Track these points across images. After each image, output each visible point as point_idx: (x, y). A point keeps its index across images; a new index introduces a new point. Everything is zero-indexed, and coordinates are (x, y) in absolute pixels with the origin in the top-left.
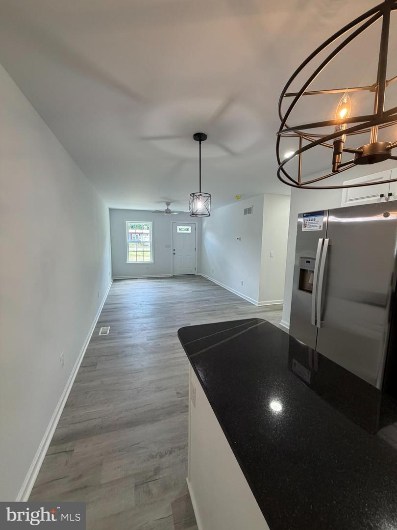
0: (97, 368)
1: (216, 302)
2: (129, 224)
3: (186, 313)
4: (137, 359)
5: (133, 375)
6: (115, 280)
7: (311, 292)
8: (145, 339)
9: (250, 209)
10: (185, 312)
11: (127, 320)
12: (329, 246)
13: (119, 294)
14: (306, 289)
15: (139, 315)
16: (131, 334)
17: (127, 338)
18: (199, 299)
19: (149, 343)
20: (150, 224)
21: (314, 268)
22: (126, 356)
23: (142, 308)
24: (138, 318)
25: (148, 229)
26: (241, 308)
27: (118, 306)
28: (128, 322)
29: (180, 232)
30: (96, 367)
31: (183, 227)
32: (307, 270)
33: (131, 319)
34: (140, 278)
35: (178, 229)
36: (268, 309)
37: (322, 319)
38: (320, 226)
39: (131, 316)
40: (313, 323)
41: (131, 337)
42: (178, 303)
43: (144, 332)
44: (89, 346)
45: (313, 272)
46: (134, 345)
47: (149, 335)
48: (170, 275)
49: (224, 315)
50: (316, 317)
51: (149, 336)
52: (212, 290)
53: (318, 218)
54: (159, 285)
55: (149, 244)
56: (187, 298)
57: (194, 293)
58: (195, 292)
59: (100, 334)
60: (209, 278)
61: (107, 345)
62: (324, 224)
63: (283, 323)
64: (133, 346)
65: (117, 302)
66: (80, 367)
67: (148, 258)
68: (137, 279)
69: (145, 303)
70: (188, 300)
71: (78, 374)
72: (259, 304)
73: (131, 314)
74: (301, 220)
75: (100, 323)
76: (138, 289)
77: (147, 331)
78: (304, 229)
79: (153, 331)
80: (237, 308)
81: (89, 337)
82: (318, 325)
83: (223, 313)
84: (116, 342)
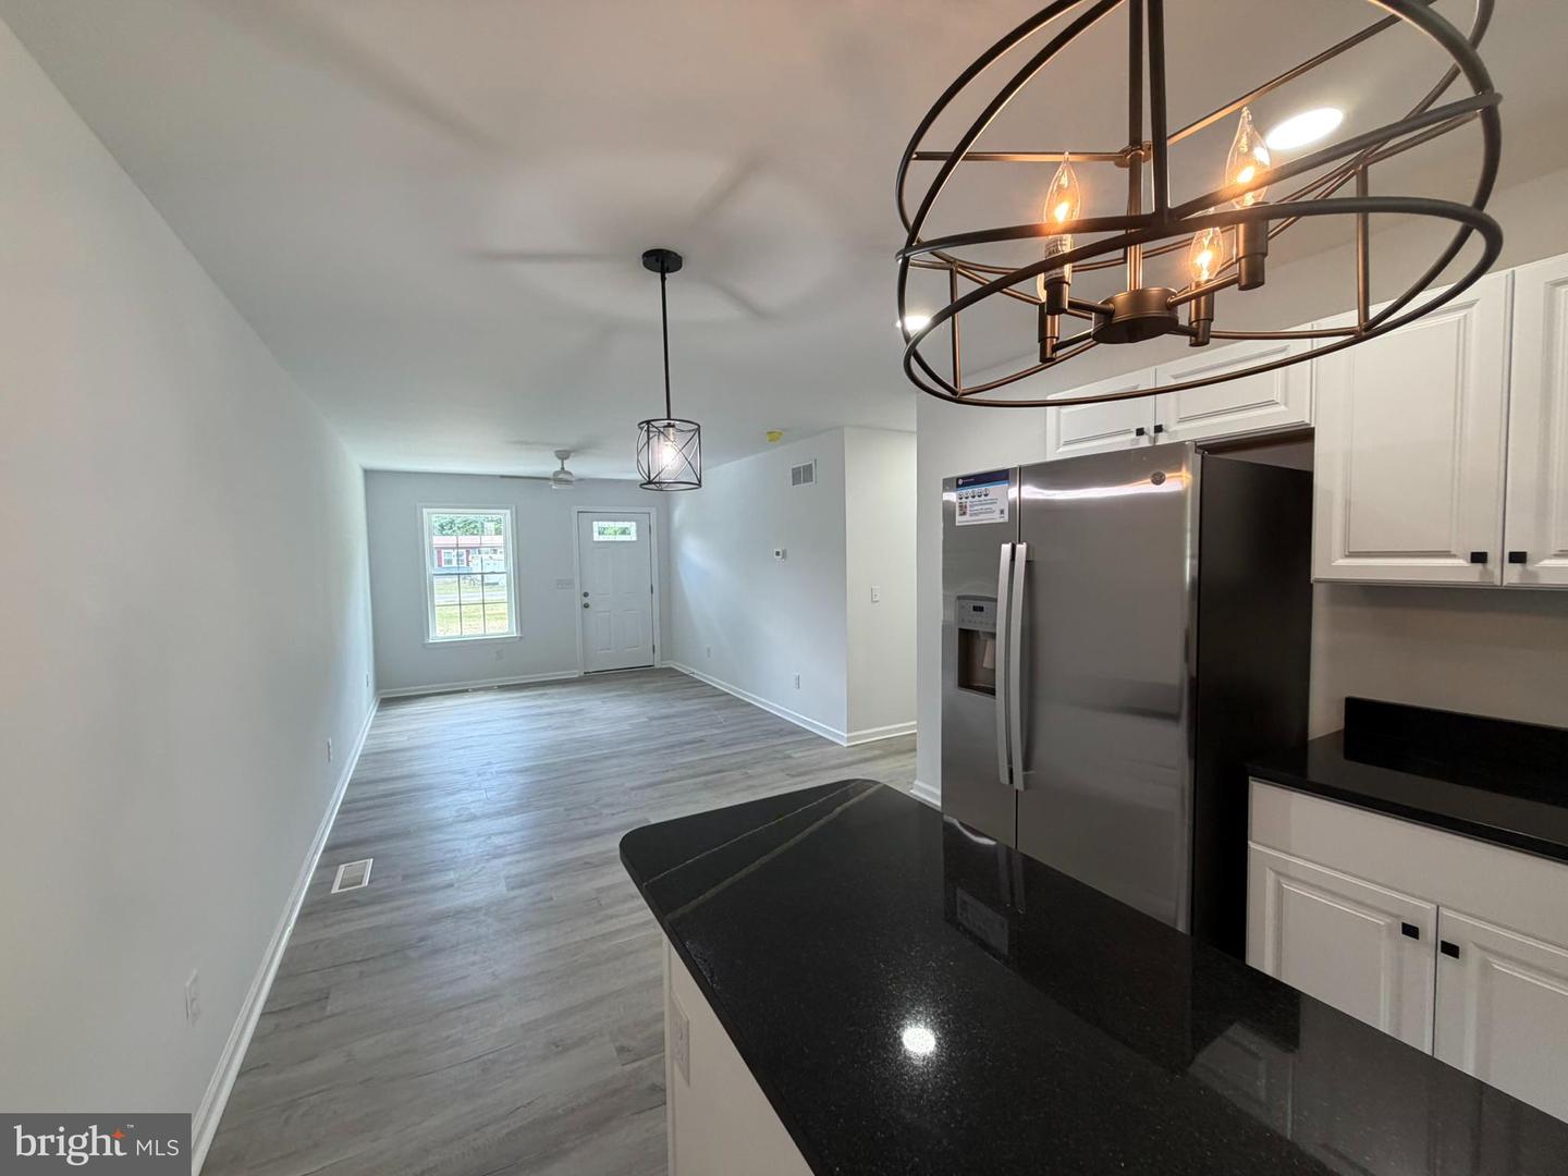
0: (329, 1008)
1: (724, 745)
2: (433, 517)
3: (632, 789)
4: (477, 958)
5: (465, 1012)
6: (386, 702)
7: (992, 692)
8: (501, 889)
9: (808, 469)
10: (629, 785)
11: (434, 829)
12: (1029, 563)
13: (400, 746)
14: (976, 685)
15: (475, 809)
16: (451, 876)
17: (435, 889)
18: (671, 739)
19: (515, 898)
20: (506, 515)
21: (995, 625)
22: (436, 951)
23: (485, 785)
24: (473, 818)
25: (498, 532)
26: (800, 755)
27: (401, 785)
28: (440, 836)
29: (602, 538)
30: (324, 1008)
31: (611, 524)
32: (978, 631)
33: (450, 825)
34: (475, 690)
35: (596, 529)
36: (877, 752)
37: (1027, 766)
38: (1002, 512)
39: (447, 814)
40: (1005, 779)
41: (451, 885)
42: (606, 758)
43: (496, 862)
44: (294, 935)
45: (993, 636)
46: (461, 912)
47: (515, 870)
48: (577, 673)
49: (751, 782)
50: (1010, 762)
51: (516, 876)
52: (708, 710)
53: (994, 490)
54: (541, 707)
55: (502, 580)
56: (632, 741)
57: (655, 723)
58: (655, 719)
59: (335, 890)
60: (699, 675)
61: (365, 924)
62: (1012, 506)
63: (921, 789)
64: (458, 914)
65: (398, 772)
66: (263, 1015)
67: (500, 623)
68: (467, 691)
69: (495, 768)
70: (638, 746)
71: (253, 1040)
72: (849, 739)
73: (445, 807)
74: (952, 497)
75: (336, 852)
76: (468, 723)
77: (508, 859)
78: (960, 520)
79: (528, 855)
80: (790, 757)
81: (294, 904)
82: (1019, 784)
83: (751, 777)
84: (398, 909)
